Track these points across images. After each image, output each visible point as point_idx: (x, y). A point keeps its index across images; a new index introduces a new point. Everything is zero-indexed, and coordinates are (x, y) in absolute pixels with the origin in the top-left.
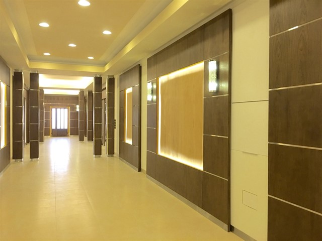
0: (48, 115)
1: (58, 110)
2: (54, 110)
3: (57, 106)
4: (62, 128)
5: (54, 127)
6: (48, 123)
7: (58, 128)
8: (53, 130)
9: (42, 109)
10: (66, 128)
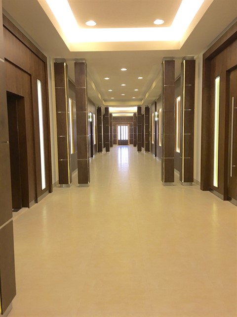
0: (116, 131)
1: (122, 127)
2: (119, 127)
3: (121, 124)
4: (125, 139)
5: (119, 139)
6: (116, 136)
7: (122, 139)
8: (119, 140)
9: (111, 126)
10: (127, 139)
